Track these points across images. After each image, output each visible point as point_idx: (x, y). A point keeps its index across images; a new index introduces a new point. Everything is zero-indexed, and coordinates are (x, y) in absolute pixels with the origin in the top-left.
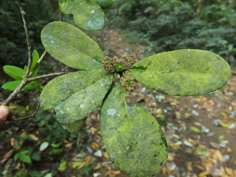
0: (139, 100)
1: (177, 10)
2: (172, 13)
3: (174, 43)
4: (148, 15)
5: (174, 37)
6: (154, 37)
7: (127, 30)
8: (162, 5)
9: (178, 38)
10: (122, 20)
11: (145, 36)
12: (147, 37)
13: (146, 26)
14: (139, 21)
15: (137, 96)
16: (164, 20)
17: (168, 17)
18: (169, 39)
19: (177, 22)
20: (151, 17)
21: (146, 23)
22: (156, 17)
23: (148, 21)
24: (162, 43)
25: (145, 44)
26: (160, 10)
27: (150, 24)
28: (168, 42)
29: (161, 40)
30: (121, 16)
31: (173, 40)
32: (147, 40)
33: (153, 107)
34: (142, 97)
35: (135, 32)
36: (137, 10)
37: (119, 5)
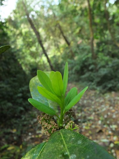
0: (98, 131)
1: (110, 64)
2: (107, 66)
3: (114, 85)
4: (92, 70)
5: (112, 81)
6: (99, 84)
7: (80, 82)
8: (99, 63)
9: (115, 81)
10: (76, 76)
11: (93, 84)
12: (94, 84)
13: (92, 77)
14: (87, 75)
15: (96, 128)
16: (103, 72)
17: (105, 69)
18: (109, 83)
19: (112, 71)
20: (94, 71)
21: (92, 75)
22: (97, 71)
23: (92, 74)
24: (105, 87)
25: (94, 89)
26: (99, 66)
27: (94, 76)
28: (110, 85)
29: (104, 84)
30: (74, 74)
31: (113, 84)
32: (95, 87)
33: (109, 135)
34: (100, 128)
35: (85, 83)
36: (84, 68)
37: (72, 68)
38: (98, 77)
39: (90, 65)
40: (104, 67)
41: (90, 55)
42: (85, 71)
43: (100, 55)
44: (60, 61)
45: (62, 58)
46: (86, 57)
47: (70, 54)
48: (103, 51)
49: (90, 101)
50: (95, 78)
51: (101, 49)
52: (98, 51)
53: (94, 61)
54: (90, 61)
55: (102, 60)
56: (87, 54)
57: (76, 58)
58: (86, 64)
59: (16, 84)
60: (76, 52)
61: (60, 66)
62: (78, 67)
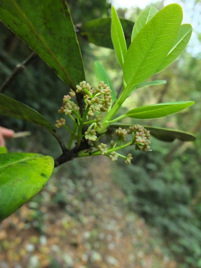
38: (147, 185)
41: (165, 152)
49: (105, 201)
51: (184, 158)
55: (172, 172)
58: (151, 157)
59: (47, 90)
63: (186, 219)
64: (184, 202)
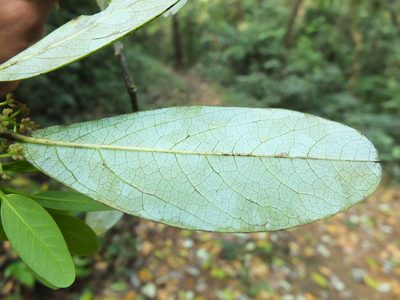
1: (318, 75)
2: (308, 76)
4: (269, 72)
7: (232, 89)
10: (226, 72)
13: (262, 89)
14: (254, 78)
16: (294, 86)
17: (301, 82)
19: (314, 93)
20: (275, 75)
21: (265, 84)
22: (281, 78)
23: (267, 82)
26: (290, 68)
27: (270, 87)
30: (224, 64)
35: (242, 96)
37: (225, 47)
38: (277, 92)
39: (269, 57)
40: (300, 74)
41: (280, 33)
42: (254, 66)
43: (304, 43)
44: (203, 17)
45: (210, 12)
46: (269, 33)
47: (233, 11)
48: (313, 35)
50: (268, 92)
51: (310, 29)
52: (302, 32)
53: (283, 51)
54: (274, 49)
55: (302, 56)
56: (275, 28)
57: (244, 27)
58: (263, 51)
60: (249, 11)
61: (195, 30)
62: (239, 52)
63: (352, 109)
64: (339, 89)
